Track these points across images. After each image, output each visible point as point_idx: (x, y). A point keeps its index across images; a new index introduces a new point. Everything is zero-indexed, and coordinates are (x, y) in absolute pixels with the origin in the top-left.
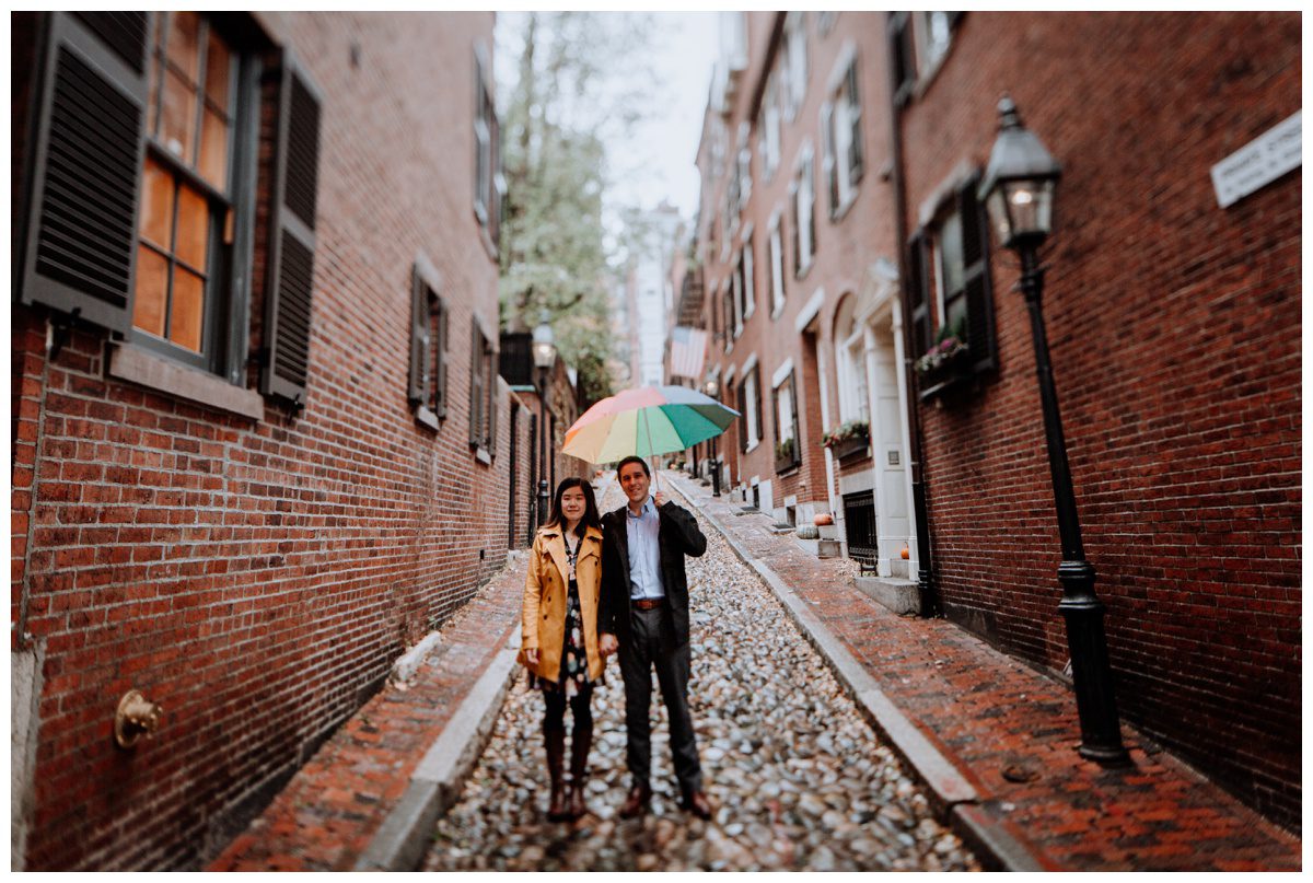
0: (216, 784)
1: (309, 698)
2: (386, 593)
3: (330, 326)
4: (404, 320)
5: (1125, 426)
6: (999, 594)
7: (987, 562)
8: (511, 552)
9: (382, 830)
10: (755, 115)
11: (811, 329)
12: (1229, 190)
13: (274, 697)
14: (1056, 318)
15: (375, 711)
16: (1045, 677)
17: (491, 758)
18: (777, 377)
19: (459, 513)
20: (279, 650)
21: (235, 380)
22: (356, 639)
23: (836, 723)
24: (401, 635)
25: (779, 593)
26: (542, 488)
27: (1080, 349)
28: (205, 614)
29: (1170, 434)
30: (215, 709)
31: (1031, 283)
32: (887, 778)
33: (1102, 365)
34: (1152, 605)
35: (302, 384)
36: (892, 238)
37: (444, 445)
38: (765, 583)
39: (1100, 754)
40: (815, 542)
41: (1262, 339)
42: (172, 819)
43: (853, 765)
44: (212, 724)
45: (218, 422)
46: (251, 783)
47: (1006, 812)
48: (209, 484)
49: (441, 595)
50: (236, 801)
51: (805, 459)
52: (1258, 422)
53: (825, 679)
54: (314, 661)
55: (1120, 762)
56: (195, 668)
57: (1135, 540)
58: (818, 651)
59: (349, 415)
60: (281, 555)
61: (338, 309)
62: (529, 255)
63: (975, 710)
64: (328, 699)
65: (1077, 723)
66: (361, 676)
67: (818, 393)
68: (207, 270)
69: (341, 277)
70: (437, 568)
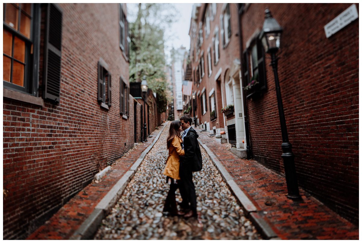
0: (32, 212)
1: (65, 186)
2: (91, 156)
3: (68, 79)
4: (95, 77)
5: (300, 104)
6: (268, 152)
7: (264, 143)
8: (135, 144)
9: (83, 223)
10: (203, 20)
11: (219, 80)
12: (329, 33)
13: (52, 186)
14: (282, 73)
15: (88, 189)
16: (280, 175)
17: (121, 202)
18: (210, 93)
19: (117, 133)
20: (53, 173)
21: (35, 95)
22: (81, 169)
23: (220, 189)
24: (97, 167)
25: (209, 153)
26: (145, 126)
27: (289, 82)
28: (25, 163)
29: (313, 105)
30: (30, 190)
31: (274, 63)
32: (233, 205)
33: (294, 86)
34: (308, 155)
35: (58, 96)
36: (239, 53)
37: (111, 114)
38: (205, 150)
39: (293, 197)
40: (220, 139)
41: (338, 76)
42: (15, 223)
43: (224, 201)
44: (29, 195)
45: (28, 107)
46: (45, 211)
47: (265, 214)
48: (24, 125)
49: (111, 156)
50: (39, 216)
51: (218, 116)
52: (337, 101)
53: (219, 177)
54: (66, 176)
55: (298, 199)
56: (22, 179)
57: (304, 136)
58: (218, 169)
59: (76, 105)
60: (53, 146)
61: (71, 74)
62: (142, 61)
63: (259, 185)
64: (72, 186)
65: (287, 188)
66: (84, 179)
67: (221, 98)
68: (25, 62)
69: (72, 64)
70: (110, 148)
